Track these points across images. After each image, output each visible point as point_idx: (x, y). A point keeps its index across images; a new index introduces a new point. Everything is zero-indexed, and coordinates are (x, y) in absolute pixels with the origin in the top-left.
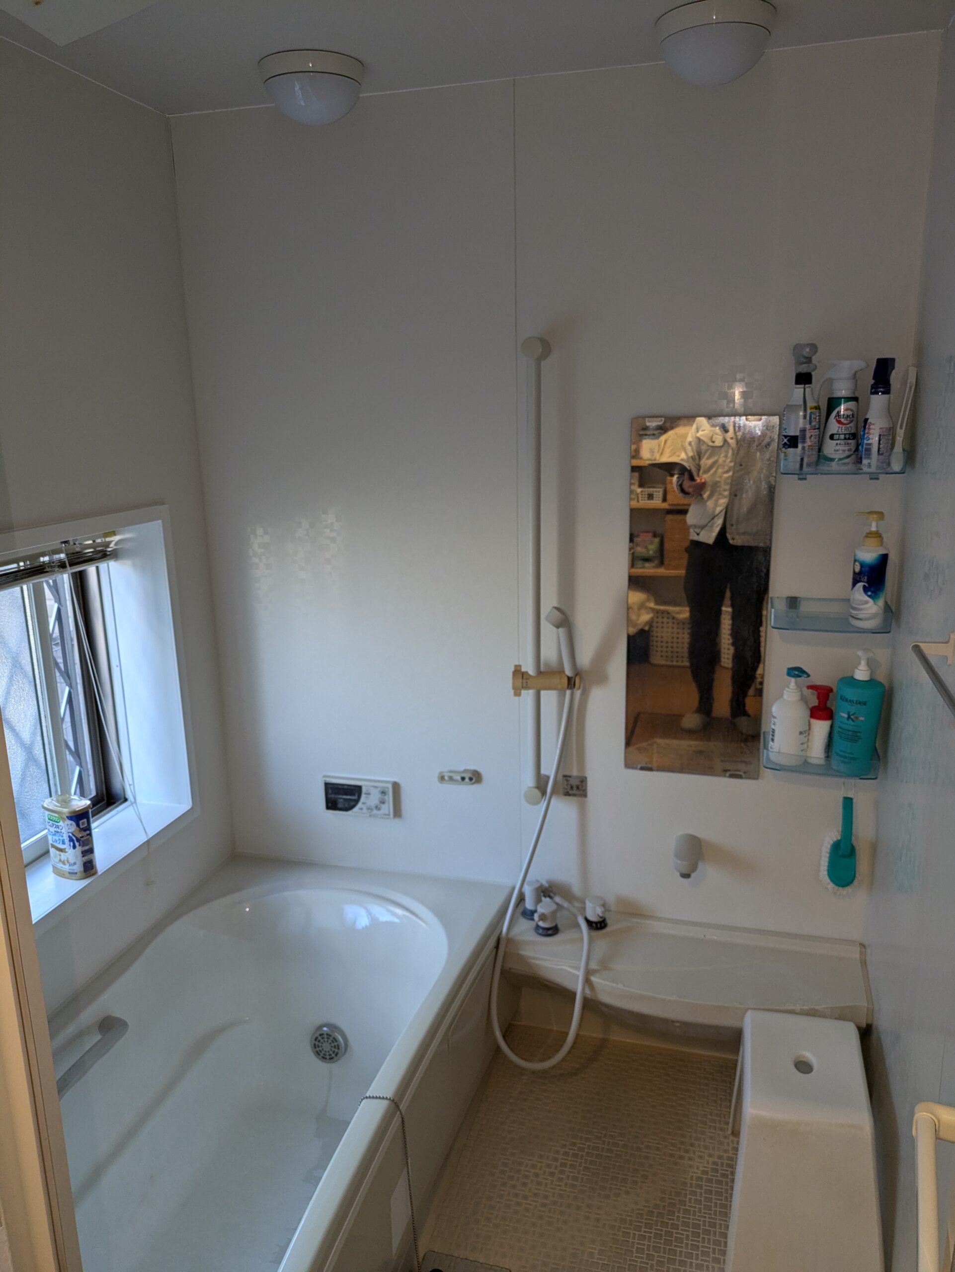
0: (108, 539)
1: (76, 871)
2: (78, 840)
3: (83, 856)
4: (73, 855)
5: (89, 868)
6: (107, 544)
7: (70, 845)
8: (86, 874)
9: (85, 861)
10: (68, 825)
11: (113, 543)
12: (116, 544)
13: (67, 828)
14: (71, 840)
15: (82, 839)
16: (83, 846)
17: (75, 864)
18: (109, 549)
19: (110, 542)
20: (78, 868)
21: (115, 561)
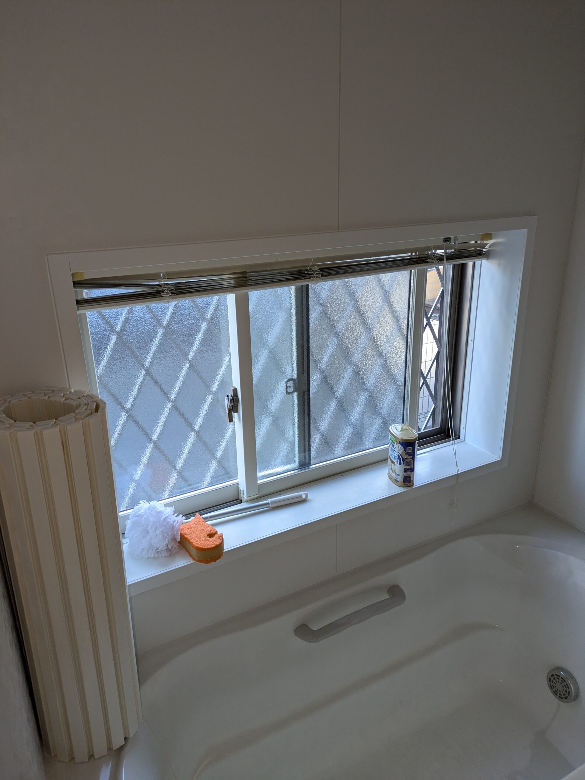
0: (485, 242)
1: (398, 480)
2: (403, 460)
3: (405, 472)
4: (398, 468)
5: (408, 481)
6: (484, 246)
7: (398, 461)
8: (405, 485)
9: (405, 475)
10: (399, 447)
11: (489, 245)
12: (490, 247)
13: (398, 449)
14: (399, 458)
15: (406, 460)
16: (406, 465)
17: (399, 475)
18: (485, 250)
19: (487, 244)
20: (400, 478)
21: (486, 260)
